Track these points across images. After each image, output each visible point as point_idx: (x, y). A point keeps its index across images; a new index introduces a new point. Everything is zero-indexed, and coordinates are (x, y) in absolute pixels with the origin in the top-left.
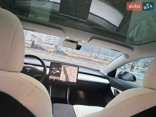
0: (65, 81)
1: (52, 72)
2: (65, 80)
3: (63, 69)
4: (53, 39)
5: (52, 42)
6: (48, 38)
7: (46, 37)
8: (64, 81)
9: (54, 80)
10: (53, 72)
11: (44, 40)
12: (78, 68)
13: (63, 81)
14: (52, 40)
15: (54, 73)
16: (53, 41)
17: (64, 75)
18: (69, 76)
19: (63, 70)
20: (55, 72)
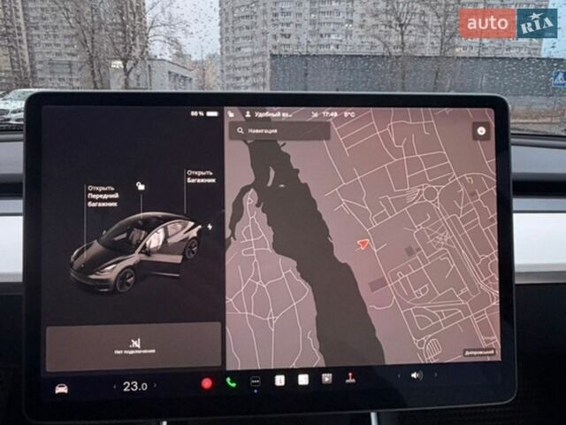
0: (315, 373)
1: (80, 257)
2: (319, 361)
3: (259, 185)
4: (248, 73)
5: (247, 87)
6: (229, 77)
7: (222, 71)
8: (303, 380)
9: (130, 386)
10: (97, 263)
11: (219, 84)
12: (488, 114)
13: (291, 375)
14: (246, 78)
15: (111, 272)
16: (248, 82)
17: (287, 267)
18: (379, 284)
19: (251, 199)
20: (125, 248)
